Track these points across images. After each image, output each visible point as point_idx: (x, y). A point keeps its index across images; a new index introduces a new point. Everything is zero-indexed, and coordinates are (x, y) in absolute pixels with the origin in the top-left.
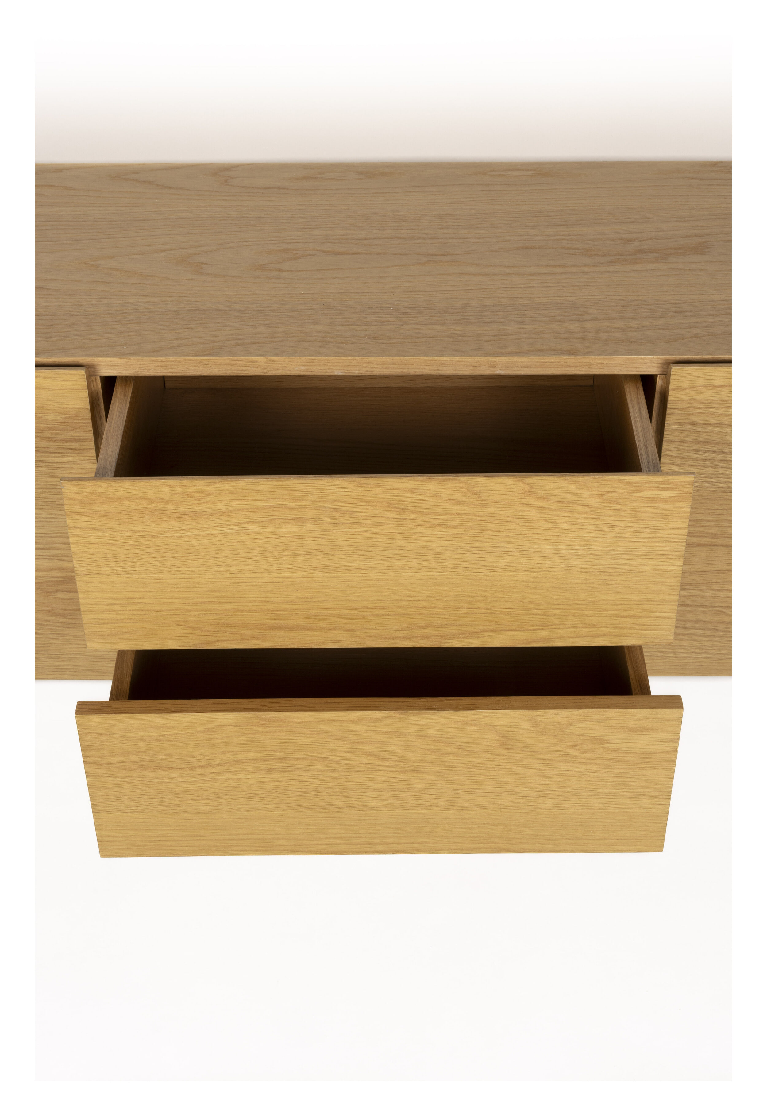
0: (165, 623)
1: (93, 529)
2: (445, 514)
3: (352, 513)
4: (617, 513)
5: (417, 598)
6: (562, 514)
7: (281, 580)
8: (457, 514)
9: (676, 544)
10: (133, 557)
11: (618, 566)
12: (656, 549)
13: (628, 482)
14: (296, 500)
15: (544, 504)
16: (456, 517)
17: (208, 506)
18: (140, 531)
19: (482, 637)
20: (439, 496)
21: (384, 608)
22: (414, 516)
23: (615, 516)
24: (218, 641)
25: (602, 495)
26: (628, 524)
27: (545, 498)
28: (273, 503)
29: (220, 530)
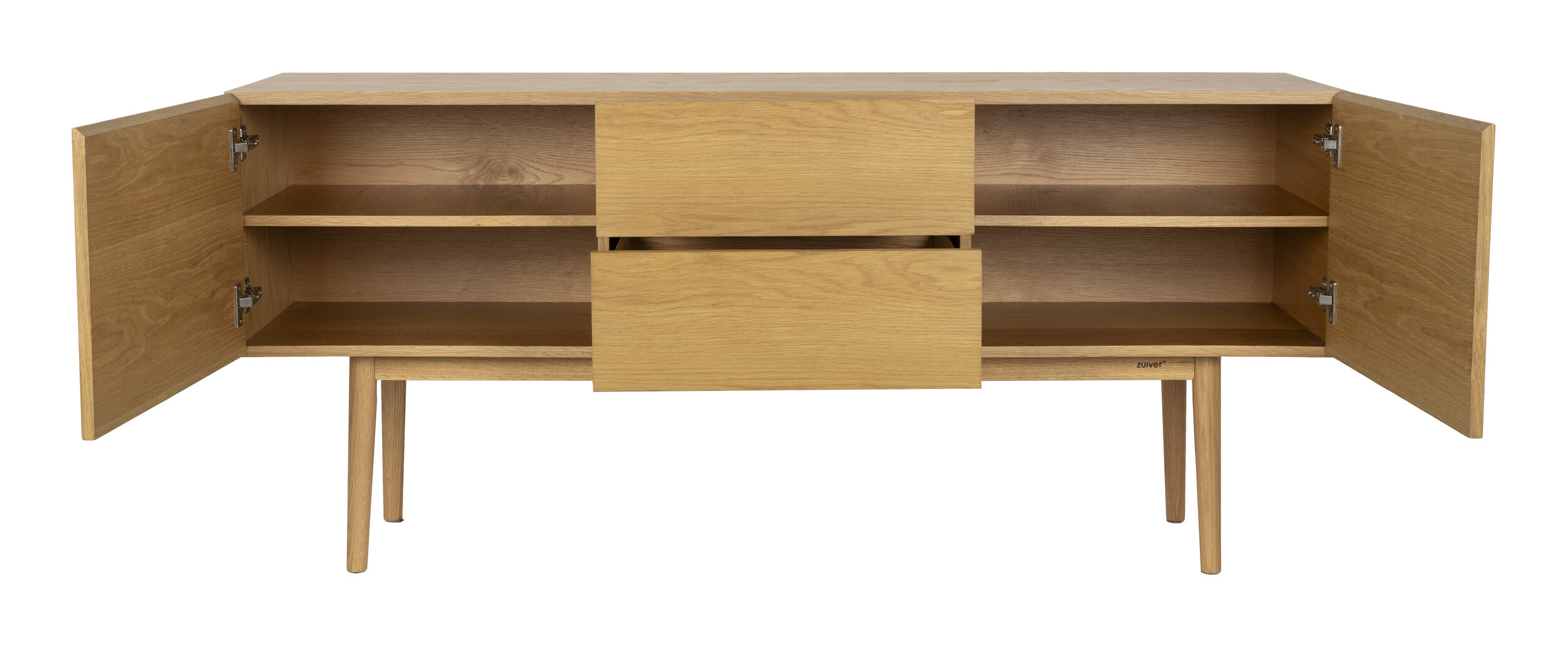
0: (649, 214)
1: (611, 137)
2: (825, 127)
3: (769, 126)
4: (930, 127)
5: (809, 195)
6: (897, 127)
7: (723, 179)
8: (833, 127)
9: (969, 151)
10: (633, 160)
11: (933, 169)
12: (957, 155)
13: (935, 104)
14: (736, 116)
15: (885, 120)
16: (832, 129)
17: (683, 120)
18: (639, 140)
19: (852, 227)
20: (822, 114)
21: (789, 202)
22: (806, 129)
23: (930, 129)
24: (681, 230)
25: (920, 113)
26: (937, 136)
27: (886, 116)
28: (721, 118)
29: (688, 139)
